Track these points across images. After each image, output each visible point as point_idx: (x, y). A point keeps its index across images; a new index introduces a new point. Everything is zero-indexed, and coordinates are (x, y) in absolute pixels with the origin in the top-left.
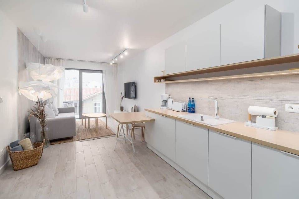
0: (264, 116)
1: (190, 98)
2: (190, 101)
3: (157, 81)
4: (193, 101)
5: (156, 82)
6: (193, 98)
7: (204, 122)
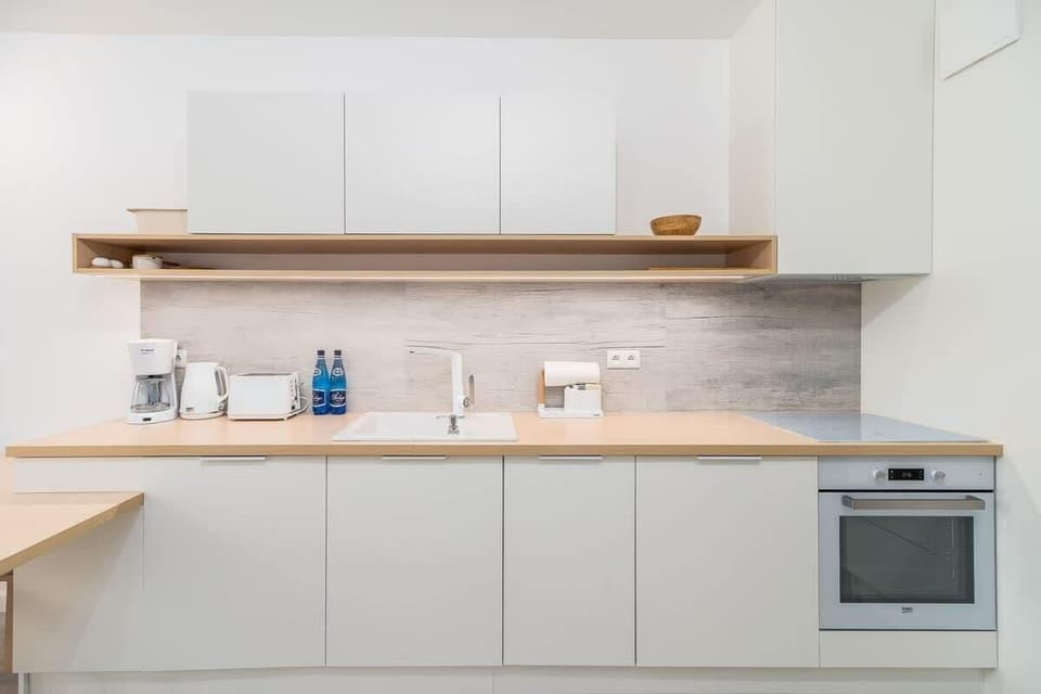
0: (582, 386)
1: (321, 353)
2: (321, 364)
3: (98, 261)
4: (338, 364)
5: (90, 266)
6: (338, 353)
7: (461, 436)
